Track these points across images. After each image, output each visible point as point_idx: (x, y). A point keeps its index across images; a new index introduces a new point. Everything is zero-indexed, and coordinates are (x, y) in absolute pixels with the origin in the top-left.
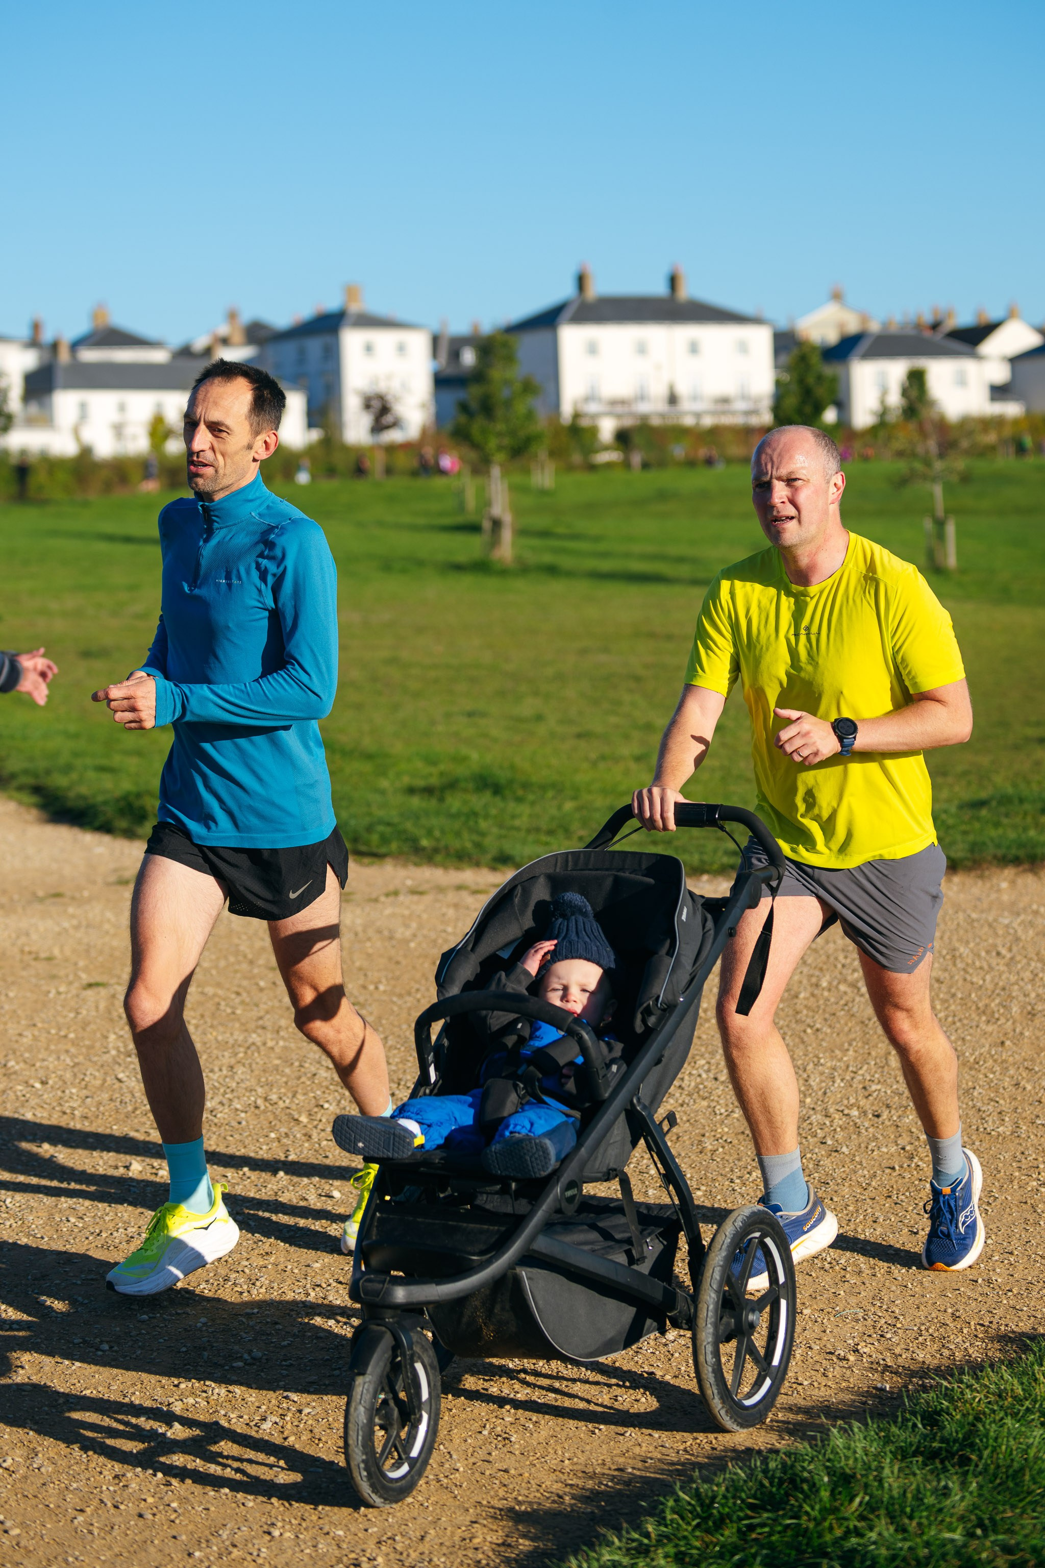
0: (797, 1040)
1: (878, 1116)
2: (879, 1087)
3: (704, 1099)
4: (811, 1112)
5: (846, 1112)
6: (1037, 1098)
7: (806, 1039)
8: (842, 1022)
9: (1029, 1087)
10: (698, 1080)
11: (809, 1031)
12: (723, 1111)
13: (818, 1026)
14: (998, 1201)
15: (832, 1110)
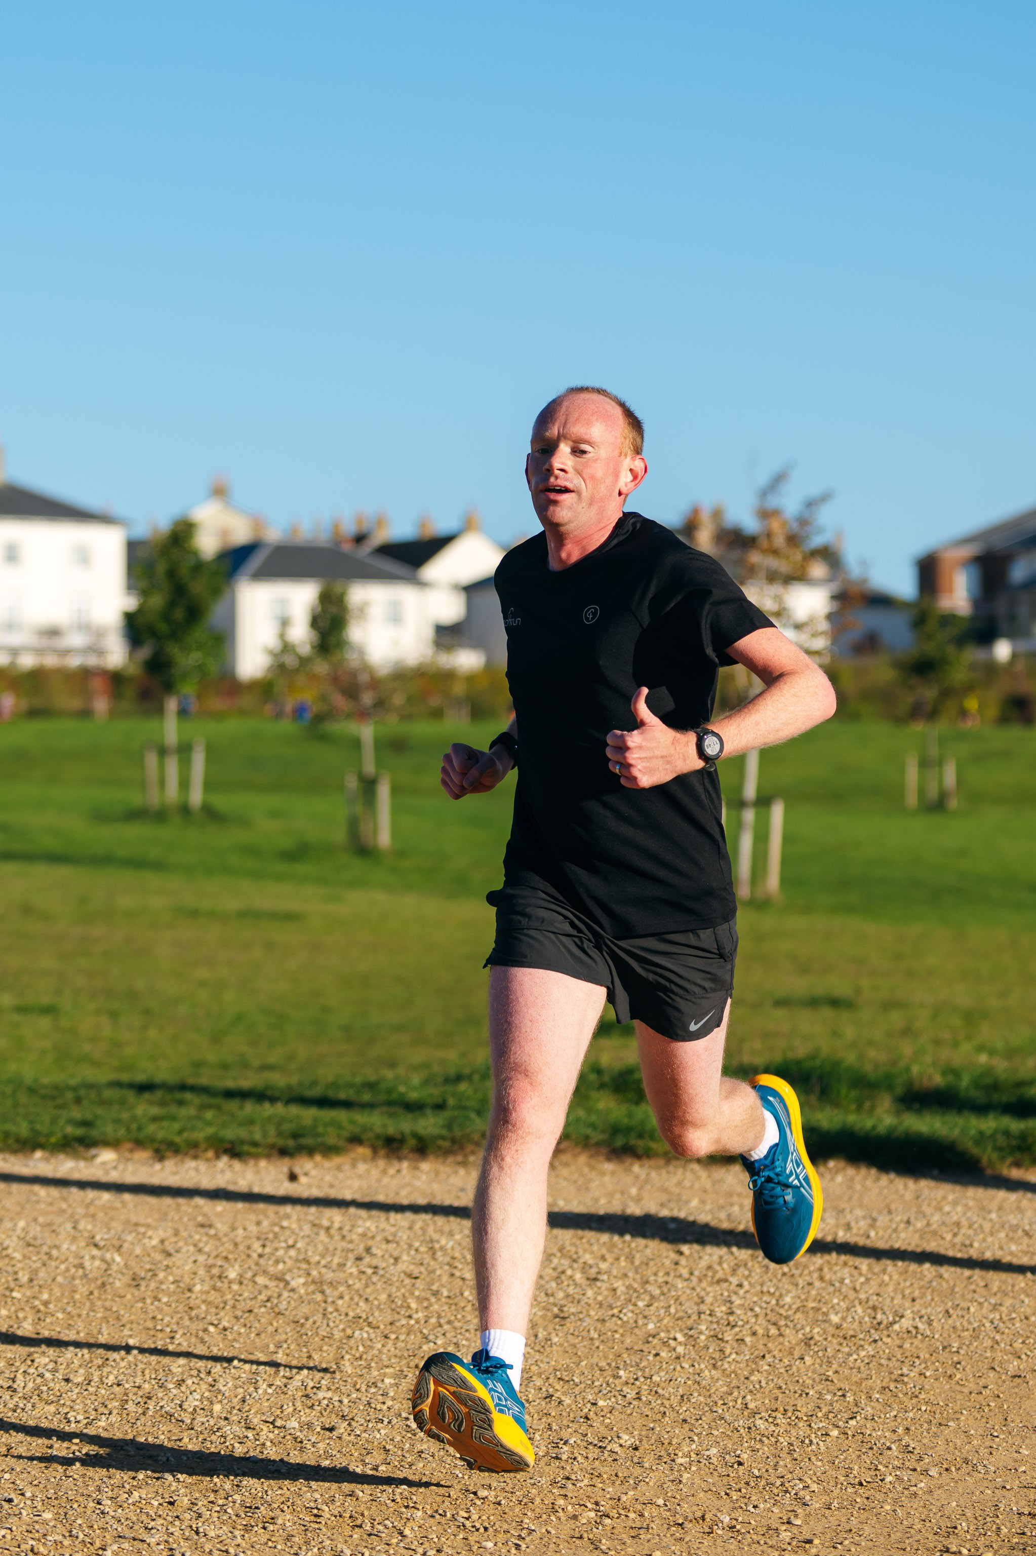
0: (193, 1340)
1: (331, 1429)
2: (329, 1394)
3: (48, 1403)
4: (223, 1423)
5: (279, 1423)
6: (583, 1414)
7: (207, 1338)
8: (263, 1320)
9: (567, 1401)
10: (39, 1380)
11: (212, 1329)
12: (80, 1417)
13: (225, 1323)
14: (537, 1535)
15: (256, 1421)
